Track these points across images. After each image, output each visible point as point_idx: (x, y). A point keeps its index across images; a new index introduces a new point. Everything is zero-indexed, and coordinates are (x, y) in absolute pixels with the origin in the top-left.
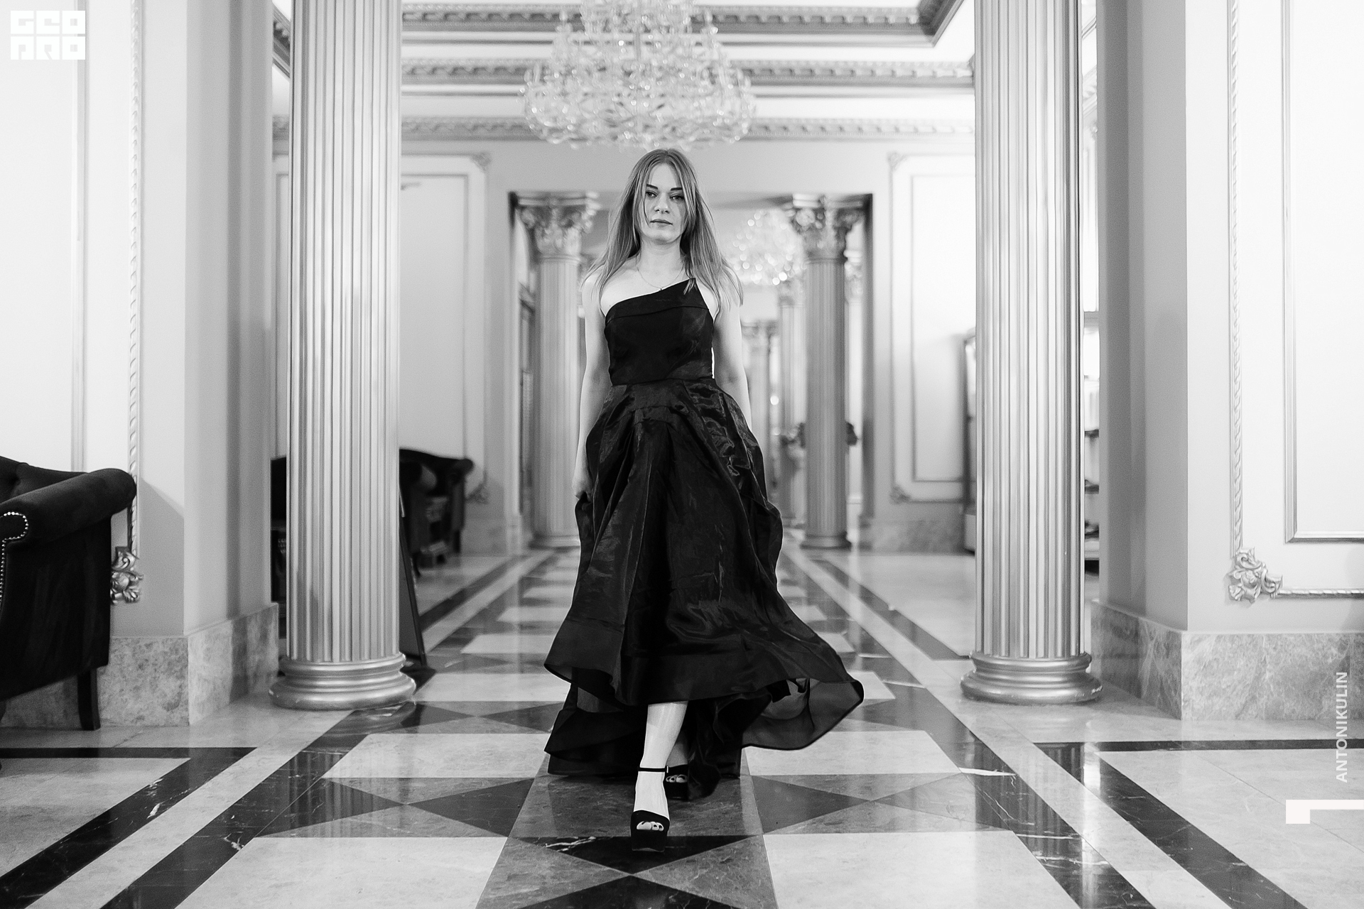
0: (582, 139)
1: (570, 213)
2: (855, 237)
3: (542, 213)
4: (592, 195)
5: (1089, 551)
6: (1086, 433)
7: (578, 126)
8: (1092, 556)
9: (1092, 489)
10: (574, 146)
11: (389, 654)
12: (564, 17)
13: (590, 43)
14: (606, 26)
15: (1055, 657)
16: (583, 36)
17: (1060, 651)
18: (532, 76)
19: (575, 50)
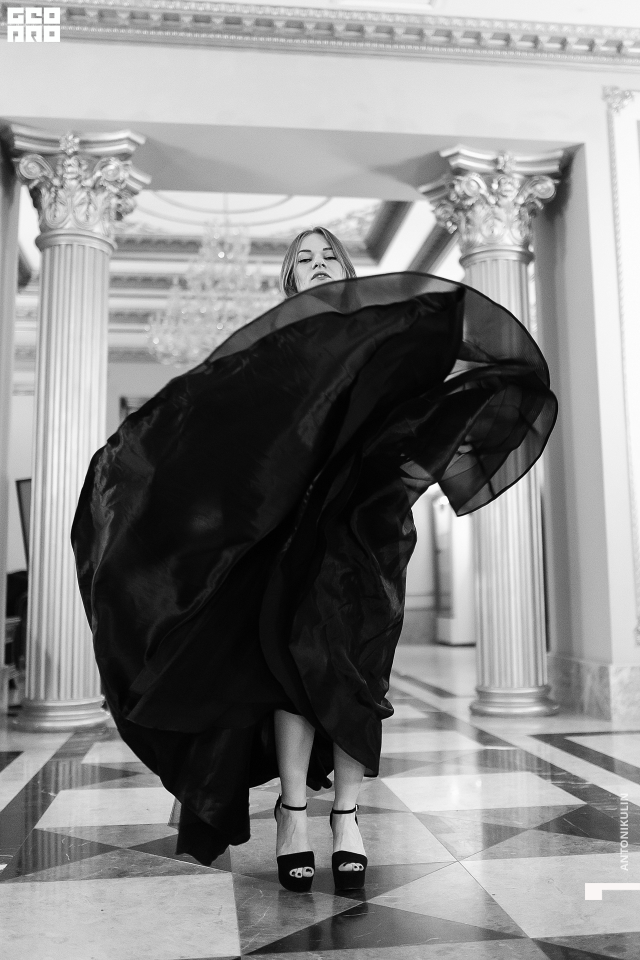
11: (94, 695)
12: (176, 281)
13: (193, 298)
14: (203, 287)
15: (530, 687)
16: (189, 293)
17: (533, 683)
18: (155, 319)
19: (183, 302)
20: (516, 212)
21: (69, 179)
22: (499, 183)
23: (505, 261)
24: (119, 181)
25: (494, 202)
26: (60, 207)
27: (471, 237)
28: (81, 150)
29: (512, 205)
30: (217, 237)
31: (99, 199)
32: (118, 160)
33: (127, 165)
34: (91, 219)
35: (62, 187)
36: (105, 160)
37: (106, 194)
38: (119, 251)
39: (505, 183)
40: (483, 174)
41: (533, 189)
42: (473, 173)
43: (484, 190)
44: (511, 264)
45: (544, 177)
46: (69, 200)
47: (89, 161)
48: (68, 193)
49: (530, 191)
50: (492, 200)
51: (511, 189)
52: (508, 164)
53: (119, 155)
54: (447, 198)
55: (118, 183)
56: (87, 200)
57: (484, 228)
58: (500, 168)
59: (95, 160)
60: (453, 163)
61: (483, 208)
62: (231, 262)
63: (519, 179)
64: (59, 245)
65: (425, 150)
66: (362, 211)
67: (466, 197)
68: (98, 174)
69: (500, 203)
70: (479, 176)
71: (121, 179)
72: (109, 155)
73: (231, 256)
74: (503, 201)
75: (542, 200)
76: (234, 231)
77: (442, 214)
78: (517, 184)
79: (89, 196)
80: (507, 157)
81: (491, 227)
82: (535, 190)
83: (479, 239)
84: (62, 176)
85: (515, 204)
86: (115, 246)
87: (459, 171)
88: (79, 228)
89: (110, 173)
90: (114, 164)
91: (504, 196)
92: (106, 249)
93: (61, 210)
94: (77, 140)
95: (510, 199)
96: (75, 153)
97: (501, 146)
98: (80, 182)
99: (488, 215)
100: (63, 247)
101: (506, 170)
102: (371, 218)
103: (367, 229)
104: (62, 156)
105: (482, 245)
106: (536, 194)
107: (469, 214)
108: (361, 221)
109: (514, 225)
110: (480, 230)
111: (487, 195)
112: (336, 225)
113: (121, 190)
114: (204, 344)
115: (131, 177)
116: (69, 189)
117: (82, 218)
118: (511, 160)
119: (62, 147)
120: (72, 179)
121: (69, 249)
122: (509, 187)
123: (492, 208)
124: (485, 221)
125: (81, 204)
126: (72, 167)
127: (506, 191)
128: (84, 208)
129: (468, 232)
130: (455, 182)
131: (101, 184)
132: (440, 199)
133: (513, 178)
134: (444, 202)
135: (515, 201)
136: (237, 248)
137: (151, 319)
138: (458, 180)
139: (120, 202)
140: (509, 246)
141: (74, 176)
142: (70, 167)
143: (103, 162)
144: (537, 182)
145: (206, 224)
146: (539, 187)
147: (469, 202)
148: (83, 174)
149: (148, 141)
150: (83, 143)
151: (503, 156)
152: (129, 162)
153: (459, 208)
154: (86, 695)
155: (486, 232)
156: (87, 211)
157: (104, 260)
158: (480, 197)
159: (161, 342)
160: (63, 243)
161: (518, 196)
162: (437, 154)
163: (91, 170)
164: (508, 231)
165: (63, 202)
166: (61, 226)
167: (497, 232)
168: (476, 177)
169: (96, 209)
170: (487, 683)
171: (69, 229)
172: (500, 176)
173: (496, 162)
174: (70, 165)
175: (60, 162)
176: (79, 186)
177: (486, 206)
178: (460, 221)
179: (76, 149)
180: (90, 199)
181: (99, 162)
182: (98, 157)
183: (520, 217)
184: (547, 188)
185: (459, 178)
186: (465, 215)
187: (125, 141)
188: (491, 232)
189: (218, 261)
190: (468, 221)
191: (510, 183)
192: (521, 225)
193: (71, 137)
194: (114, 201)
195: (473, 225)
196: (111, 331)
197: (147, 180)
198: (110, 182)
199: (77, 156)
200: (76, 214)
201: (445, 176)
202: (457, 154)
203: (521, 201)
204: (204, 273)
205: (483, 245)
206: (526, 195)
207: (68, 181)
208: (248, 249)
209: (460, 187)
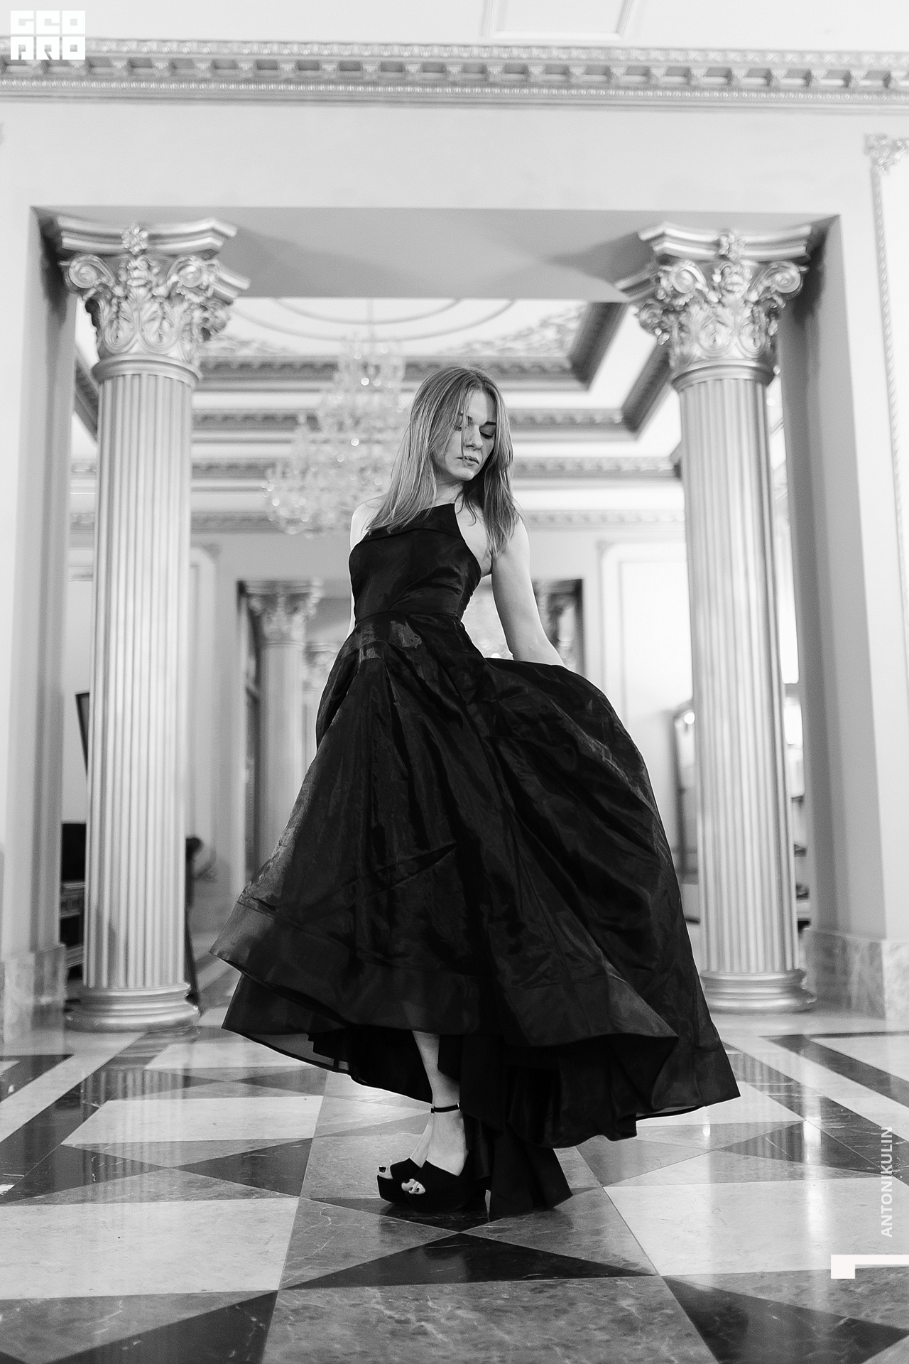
0: (317, 530)
1: (295, 599)
2: (567, 620)
3: (269, 600)
4: (317, 582)
5: (802, 912)
6: (793, 799)
7: (315, 517)
8: (804, 916)
9: (800, 852)
10: (309, 536)
11: (175, 981)
12: (302, 419)
13: (326, 442)
14: (341, 426)
15: (773, 971)
16: (320, 436)
17: (778, 966)
18: (274, 473)
19: (313, 448)
20: (747, 313)
21: (136, 287)
22: (722, 274)
23: (733, 381)
24: (202, 287)
25: (717, 300)
26: (124, 324)
27: (686, 350)
28: (151, 248)
29: (741, 304)
30: (357, 357)
31: (177, 312)
32: (200, 260)
33: (213, 265)
34: (165, 339)
35: (126, 298)
36: (183, 260)
37: (185, 305)
38: (205, 379)
39: (730, 273)
40: (700, 262)
41: (770, 280)
42: (687, 261)
43: (701, 284)
44: (742, 384)
45: (786, 264)
46: (136, 314)
47: (162, 262)
48: (134, 306)
49: (766, 283)
50: (713, 297)
51: (740, 282)
52: (734, 247)
53: (202, 252)
54: (653, 296)
55: (201, 289)
56: (160, 313)
57: (703, 336)
58: (723, 253)
59: (170, 260)
60: (657, 248)
61: (701, 308)
62: (378, 390)
63: (751, 267)
64: (124, 375)
65: (620, 231)
66: (560, 316)
67: (676, 294)
68: (174, 278)
69: (724, 300)
70: (694, 265)
71: (205, 284)
72: (188, 253)
73: (377, 383)
74: (729, 299)
75: (783, 295)
76: (382, 349)
77: (649, 318)
78: (748, 275)
79: (163, 308)
80: (732, 238)
81: (712, 334)
82: (773, 282)
83: (696, 351)
84: (126, 282)
85: (746, 302)
86: (200, 375)
87: (667, 259)
88: (149, 352)
89: (190, 277)
90: (195, 264)
91: (729, 291)
92: (187, 379)
93: (125, 330)
94: (145, 235)
95: (738, 296)
96: (143, 252)
97: (724, 222)
98: (150, 290)
99: (708, 317)
100: (129, 377)
101: (731, 256)
102: (574, 325)
103: (571, 340)
104: (126, 256)
105: (700, 360)
106: (775, 287)
107: (683, 318)
108: (561, 329)
109: (743, 331)
110: (698, 339)
111: (706, 290)
112: (527, 335)
113: (208, 299)
114: (344, 504)
115: (221, 281)
116: (136, 300)
117: (153, 339)
118: (738, 241)
119: (125, 245)
120: (139, 286)
121: (136, 380)
122: (736, 278)
123: (714, 307)
124: (704, 327)
125: (153, 319)
126: (138, 271)
127: (732, 284)
128: (156, 324)
129: (682, 342)
130: (661, 275)
131: (178, 292)
132: (644, 298)
133: (742, 266)
134: (650, 301)
135: (746, 297)
136: (385, 370)
137: (269, 472)
138: (665, 271)
139: (206, 315)
140: (738, 359)
141: (142, 282)
142: (137, 271)
143: (180, 262)
144: (776, 271)
145: (343, 339)
146: (778, 277)
147: (681, 302)
148: (154, 279)
149: (241, 232)
150: (153, 238)
151: (728, 236)
152: (215, 261)
153: (668, 310)
154: (163, 982)
155: (706, 342)
156: (160, 328)
157: (183, 393)
158: (696, 294)
159: (284, 503)
160: (129, 373)
161: (750, 290)
162: (635, 236)
163: (164, 273)
164: (736, 340)
165: (128, 317)
166: (125, 349)
167: (720, 341)
168: (689, 266)
169: (171, 326)
170: (714, 967)
171: (136, 354)
172: (723, 264)
173: (717, 244)
174: (136, 268)
175: (123, 265)
176: (150, 296)
177: (705, 306)
178: (671, 327)
179: (144, 246)
180: (165, 313)
181: (176, 263)
182: (174, 256)
183: (753, 320)
184: (791, 278)
185: (667, 268)
186: (677, 319)
187: (210, 234)
188: (711, 343)
189: (360, 390)
190: (681, 327)
191: (736, 273)
192: (754, 330)
193: (136, 231)
194: (198, 315)
195: (689, 332)
196: (195, 490)
197: (244, 284)
198: (190, 289)
199: (145, 256)
200: (145, 333)
201: (649, 266)
202: (662, 236)
203: (754, 297)
204: (340, 407)
205: (703, 360)
206: (761, 288)
207: (135, 289)
208: (401, 373)
209: (668, 280)
